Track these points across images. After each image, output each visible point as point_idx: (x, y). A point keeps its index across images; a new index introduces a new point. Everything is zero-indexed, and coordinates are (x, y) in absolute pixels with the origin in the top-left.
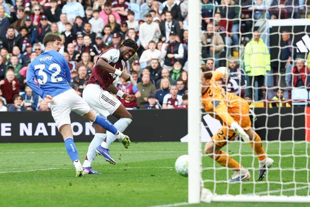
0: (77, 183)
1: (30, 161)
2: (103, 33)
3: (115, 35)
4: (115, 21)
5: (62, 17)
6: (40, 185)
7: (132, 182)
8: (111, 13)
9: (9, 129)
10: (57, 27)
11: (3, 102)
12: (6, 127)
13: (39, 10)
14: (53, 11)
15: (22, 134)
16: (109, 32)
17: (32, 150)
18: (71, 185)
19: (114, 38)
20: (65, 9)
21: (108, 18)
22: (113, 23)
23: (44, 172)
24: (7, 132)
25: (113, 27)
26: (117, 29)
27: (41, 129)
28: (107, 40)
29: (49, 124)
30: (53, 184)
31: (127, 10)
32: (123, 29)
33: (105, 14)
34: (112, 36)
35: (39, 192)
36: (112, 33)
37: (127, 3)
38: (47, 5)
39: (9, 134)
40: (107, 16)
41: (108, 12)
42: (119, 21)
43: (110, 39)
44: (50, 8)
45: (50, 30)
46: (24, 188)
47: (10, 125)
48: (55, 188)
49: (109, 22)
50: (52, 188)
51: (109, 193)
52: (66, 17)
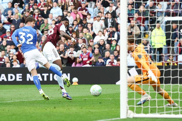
0: (58, 107)
1: (33, 95)
2: (73, 25)
3: (80, 25)
4: (80, 18)
5: (50, 15)
6: (38, 108)
7: (89, 106)
8: (77, 13)
9: (21, 77)
10: (47, 21)
11: (17, 62)
12: (19, 76)
13: (38, 12)
14: (45, 12)
15: (28, 80)
16: (76, 24)
17: (33, 88)
18: (55, 108)
19: (79, 27)
20: (52, 11)
22: (78, 19)
23: (40, 101)
24: (19, 79)
26: (81, 22)
28: (75, 28)
29: (43, 74)
30: (45, 107)
31: (87, 12)
32: (84, 22)
33: (74, 14)
34: (78, 26)
35: (37, 112)
36: (78, 24)
37: (86, 8)
39: (21, 80)
40: (75, 15)
41: (76, 13)
42: (82, 18)
43: (77, 28)
45: (43, 23)
46: (29, 110)
47: (21, 75)
48: (46, 109)
49: (76, 18)
50: (45, 110)
51: (76, 113)
52: (52, 16)
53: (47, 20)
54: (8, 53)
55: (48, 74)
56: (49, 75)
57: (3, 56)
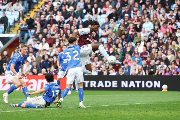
0: (150, 111)
1: (127, 100)
2: (163, 38)
3: (169, 38)
4: (170, 32)
6: (132, 111)
7: (178, 111)
8: (167, 27)
9: (116, 84)
10: (140, 35)
11: (113, 71)
12: (115, 83)
13: (133, 26)
14: (138, 26)
15: (122, 86)
16: (166, 37)
17: (128, 94)
18: (147, 112)
19: (168, 40)
20: (144, 25)
21: (166, 30)
22: (168, 33)
23: (134, 105)
24: (115, 85)
25: (168, 34)
26: (170, 35)
27: (132, 84)
28: (165, 41)
29: (136, 82)
30: (138, 111)
31: (176, 26)
32: (173, 35)
34: (167, 39)
35: (131, 115)
36: (168, 37)
37: (176, 23)
38: (136, 23)
39: (116, 86)
40: (165, 29)
41: (165, 27)
42: (171, 32)
43: (166, 40)
44: (137, 25)
45: (137, 36)
46: (123, 113)
47: (116, 82)
48: (139, 113)
49: (166, 32)
50: (137, 113)
51: (166, 116)
52: (145, 30)
53: (140, 33)
54: (105, 63)
55: (140, 82)
56: (142, 83)
57: (101, 65)
